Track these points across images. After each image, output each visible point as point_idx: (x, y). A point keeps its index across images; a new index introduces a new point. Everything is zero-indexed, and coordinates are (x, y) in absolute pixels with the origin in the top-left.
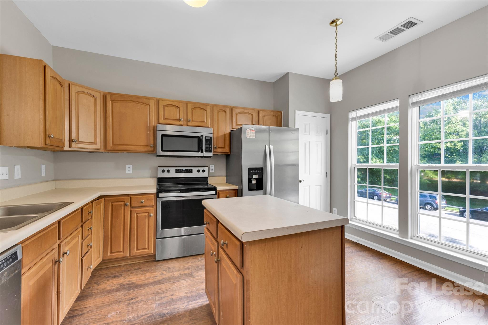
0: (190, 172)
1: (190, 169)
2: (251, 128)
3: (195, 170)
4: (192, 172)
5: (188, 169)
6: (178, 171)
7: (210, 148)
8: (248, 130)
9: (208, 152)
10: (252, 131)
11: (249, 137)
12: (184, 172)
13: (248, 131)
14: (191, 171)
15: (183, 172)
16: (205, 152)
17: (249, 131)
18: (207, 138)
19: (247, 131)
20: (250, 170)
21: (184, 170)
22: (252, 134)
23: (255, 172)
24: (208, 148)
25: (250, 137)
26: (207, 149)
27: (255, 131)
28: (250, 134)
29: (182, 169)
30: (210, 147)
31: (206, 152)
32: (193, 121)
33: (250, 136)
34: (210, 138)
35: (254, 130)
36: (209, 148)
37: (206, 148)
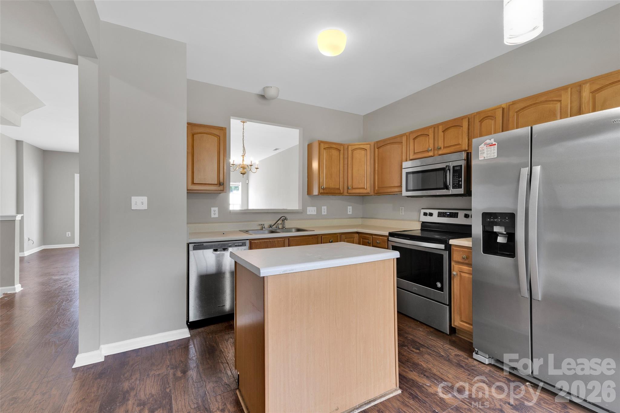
0: (455, 217)
1: (455, 213)
2: (488, 141)
3: (461, 214)
4: (457, 217)
5: (453, 213)
6: (441, 215)
7: (461, 182)
8: (482, 145)
9: (456, 188)
10: (490, 146)
11: (484, 158)
12: (448, 217)
13: (482, 148)
14: (456, 215)
15: (446, 216)
16: (453, 188)
17: (484, 148)
18: (455, 168)
19: (480, 149)
20: (486, 216)
21: (447, 213)
22: (489, 152)
23: (496, 220)
24: (457, 182)
25: (486, 158)
26: (455, 185)
27: (496, 143)
28: (486, 152)
29: (446, 213)
30: (459, 181)
31: (455, 189)
32: (444, 147)
33: (485, 155)
34: (459, 167)
35: (494, 143)
36: (459, 183)
37: (454, 183)
